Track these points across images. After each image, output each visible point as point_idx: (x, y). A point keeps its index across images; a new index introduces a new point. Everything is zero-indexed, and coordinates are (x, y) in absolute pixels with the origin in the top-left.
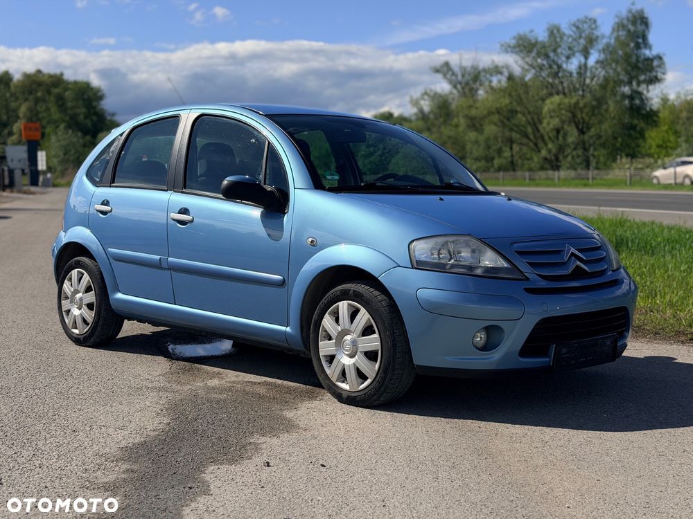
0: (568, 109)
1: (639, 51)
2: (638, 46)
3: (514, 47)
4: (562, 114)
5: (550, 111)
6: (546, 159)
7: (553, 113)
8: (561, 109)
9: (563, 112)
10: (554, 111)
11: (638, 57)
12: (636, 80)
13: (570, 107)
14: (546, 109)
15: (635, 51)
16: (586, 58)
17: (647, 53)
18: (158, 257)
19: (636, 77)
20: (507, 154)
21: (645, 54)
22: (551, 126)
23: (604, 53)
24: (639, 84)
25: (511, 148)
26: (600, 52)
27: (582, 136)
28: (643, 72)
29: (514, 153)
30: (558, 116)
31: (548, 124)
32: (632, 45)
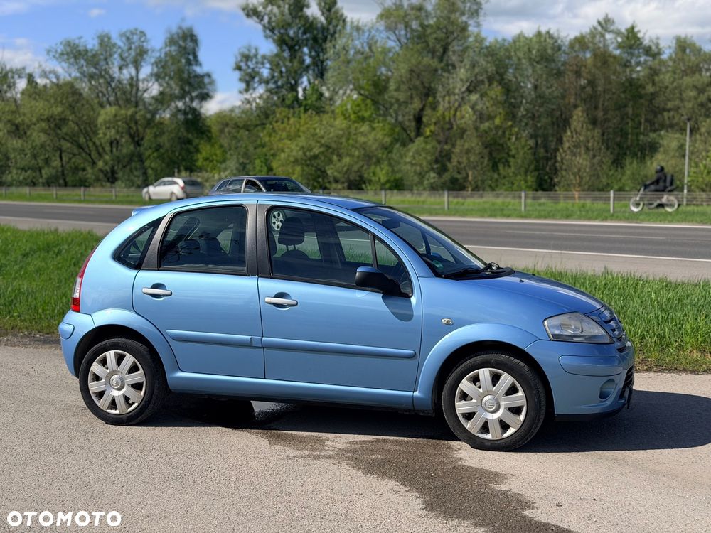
0: (124, 120)
1: (191, 67)
2: (189, 63)
3: (62, 54)
4: (119, 127)
5: (105, 122)
6: (101, 171)
7: (109, 125)
8: (118, 121)
9: (120, 123)
10: (110, 122)
11: (189, 73)
12: (189, 96)
13: (126, 118)
14: (100, 120)
15: (187, 67)
16: (137, 71)
17: (198, 70)
18: (249, 337)
19: (189, 93)
20: (56, 163)
21: (194, 71)
22: (108, 137)
23: (157, 66)
24: (192, 100)
25: (61, 158)
26: (153, 64)
27: (138, 148)
28: (195, 89)
29: (64, 163)
30: (114, 128)
31: (105, 134)
32: (183, 61)
